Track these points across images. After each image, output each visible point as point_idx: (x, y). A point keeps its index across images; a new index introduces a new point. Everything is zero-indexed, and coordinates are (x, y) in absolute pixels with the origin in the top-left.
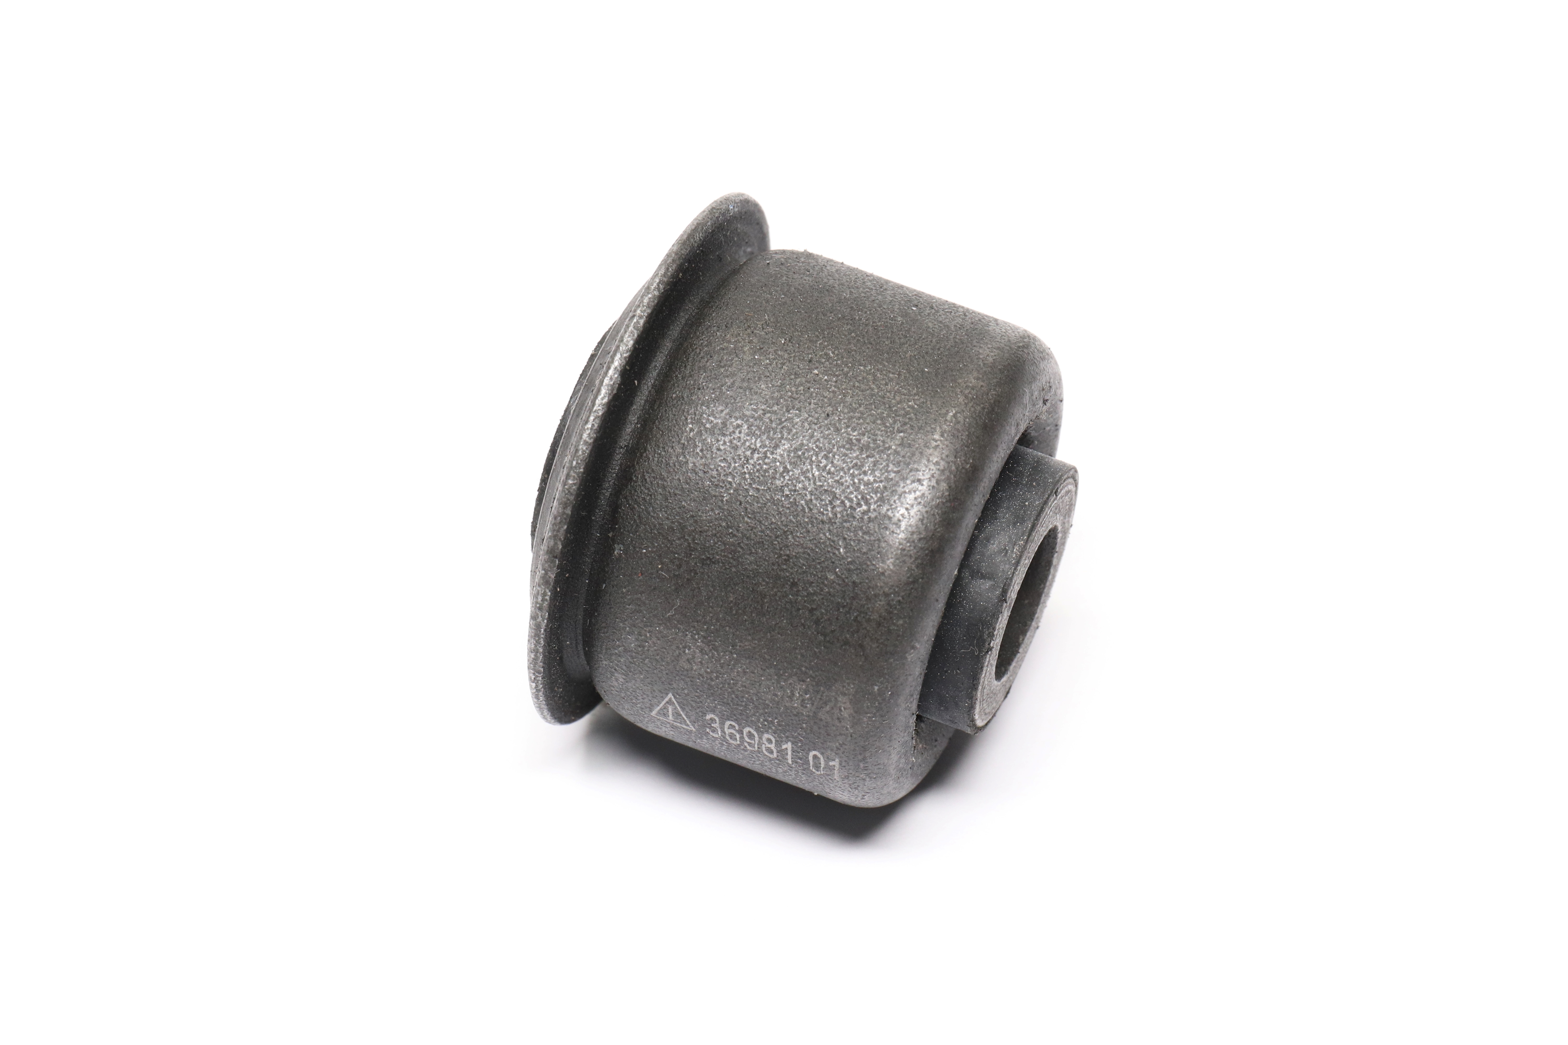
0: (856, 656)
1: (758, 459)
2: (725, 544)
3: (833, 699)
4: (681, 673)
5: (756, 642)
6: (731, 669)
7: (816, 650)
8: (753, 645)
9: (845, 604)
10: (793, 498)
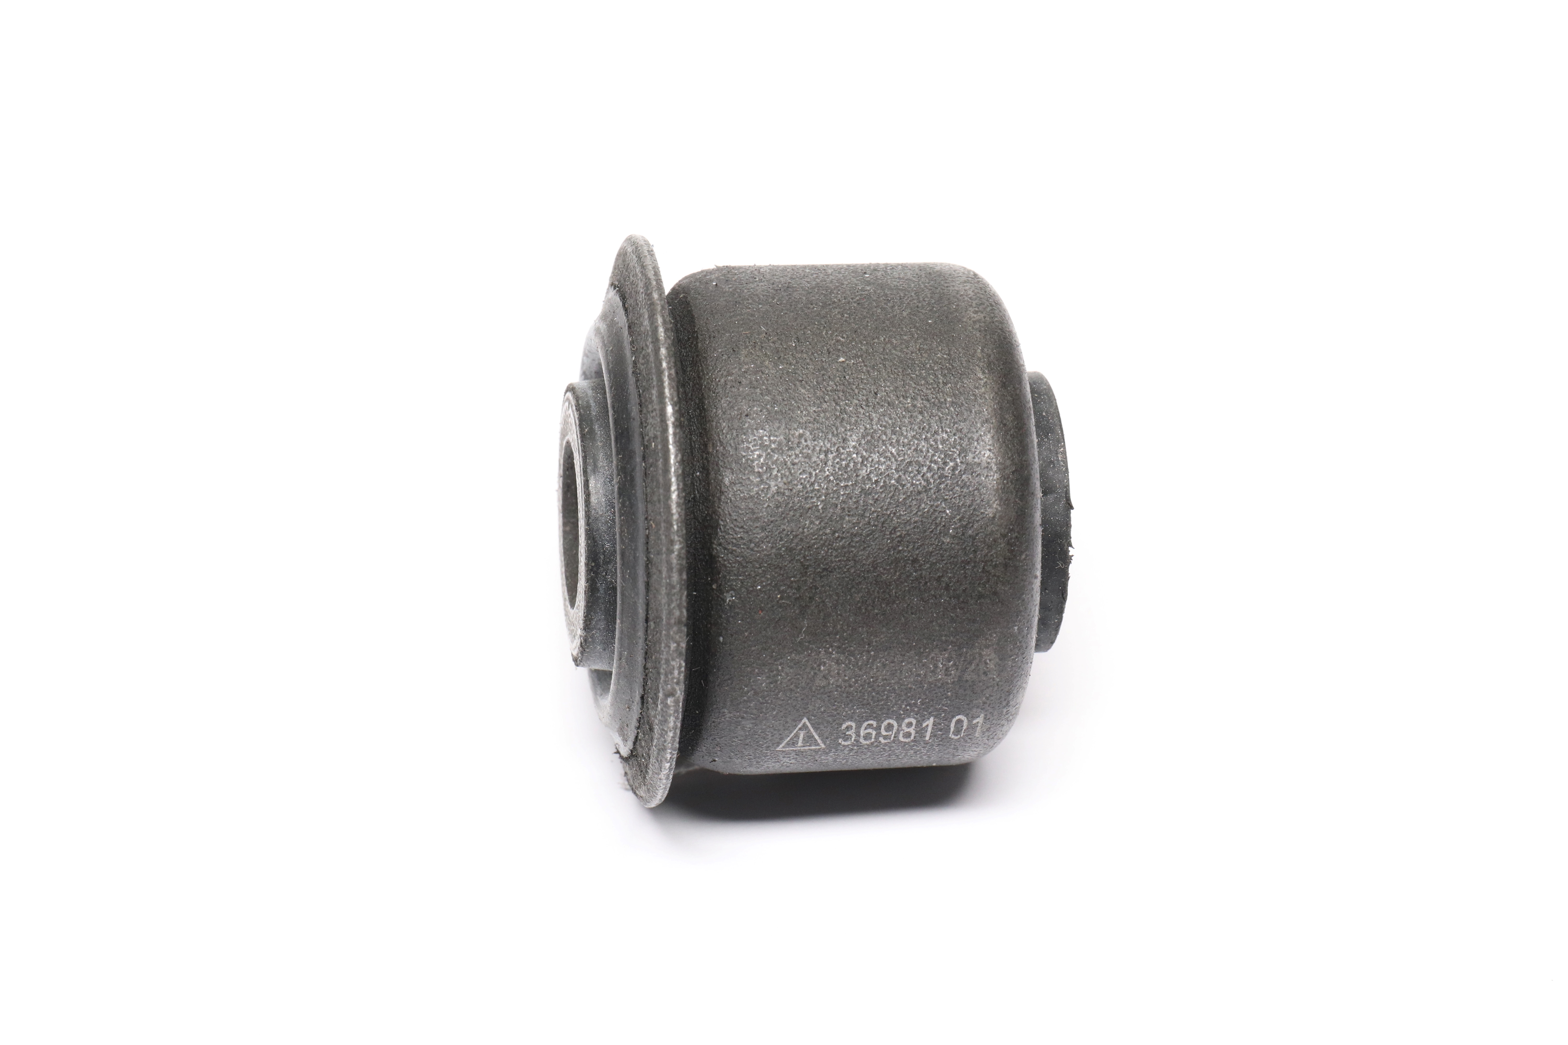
0: (993, 605)
1: (834, 459)
2: (836, 550)
3: (977, 656)
4: (817, 692)
5: (892, 631)
6: (870, 667)
7: (952, 615)
8: (889, 635)
9: (969, 560)
10: (882, 481)
